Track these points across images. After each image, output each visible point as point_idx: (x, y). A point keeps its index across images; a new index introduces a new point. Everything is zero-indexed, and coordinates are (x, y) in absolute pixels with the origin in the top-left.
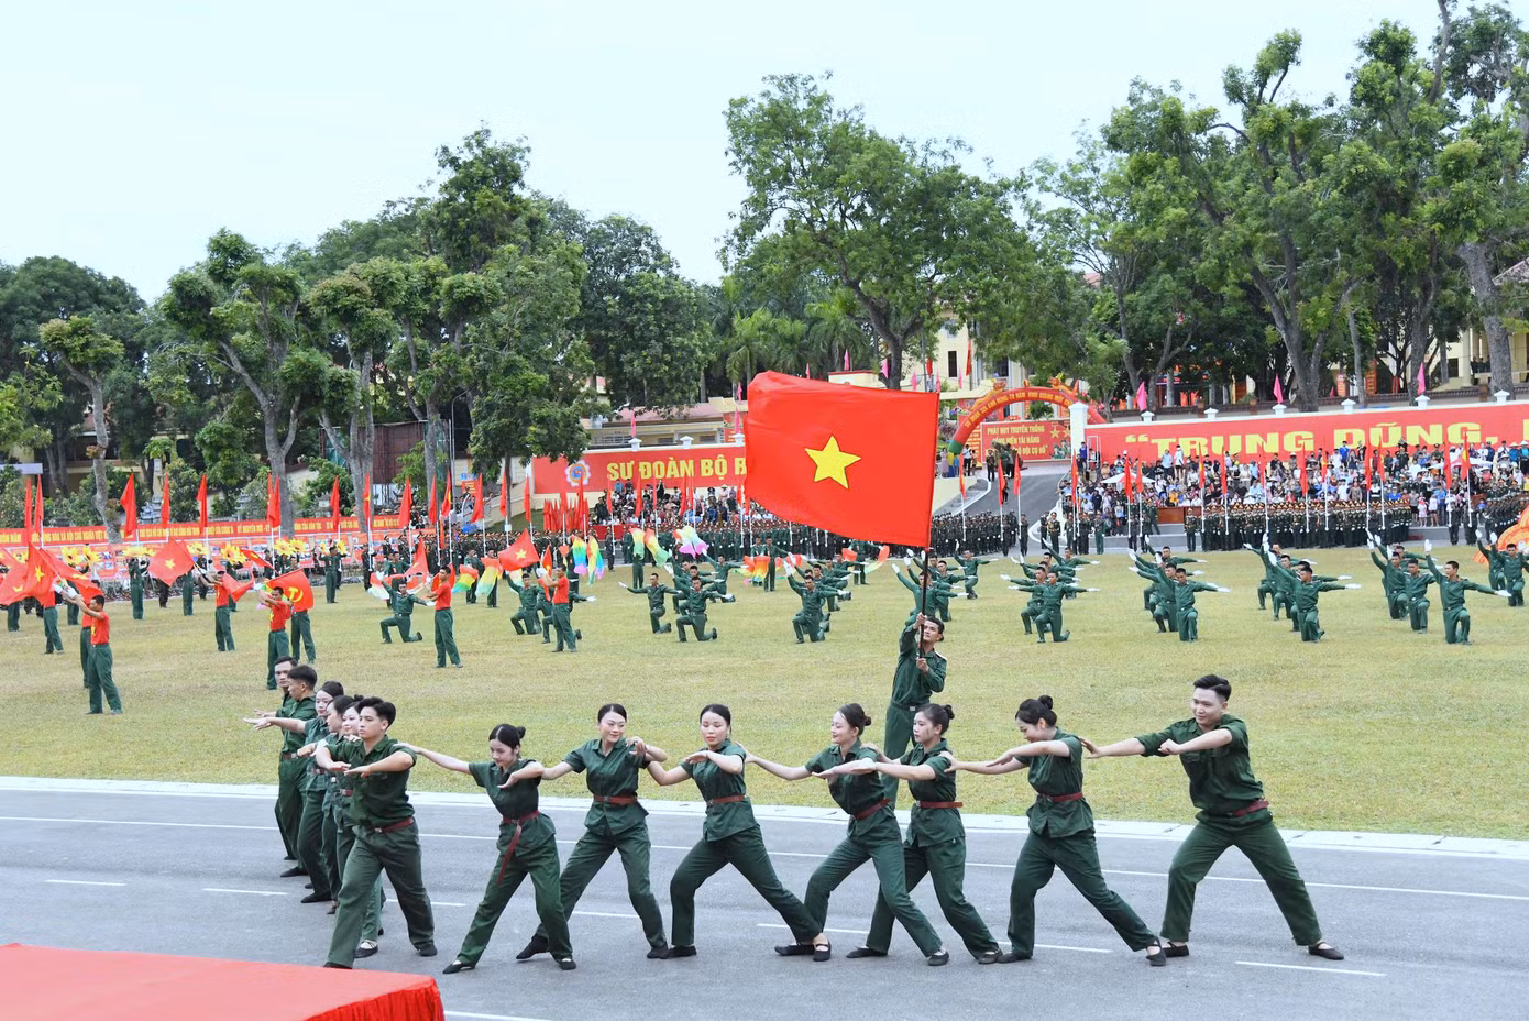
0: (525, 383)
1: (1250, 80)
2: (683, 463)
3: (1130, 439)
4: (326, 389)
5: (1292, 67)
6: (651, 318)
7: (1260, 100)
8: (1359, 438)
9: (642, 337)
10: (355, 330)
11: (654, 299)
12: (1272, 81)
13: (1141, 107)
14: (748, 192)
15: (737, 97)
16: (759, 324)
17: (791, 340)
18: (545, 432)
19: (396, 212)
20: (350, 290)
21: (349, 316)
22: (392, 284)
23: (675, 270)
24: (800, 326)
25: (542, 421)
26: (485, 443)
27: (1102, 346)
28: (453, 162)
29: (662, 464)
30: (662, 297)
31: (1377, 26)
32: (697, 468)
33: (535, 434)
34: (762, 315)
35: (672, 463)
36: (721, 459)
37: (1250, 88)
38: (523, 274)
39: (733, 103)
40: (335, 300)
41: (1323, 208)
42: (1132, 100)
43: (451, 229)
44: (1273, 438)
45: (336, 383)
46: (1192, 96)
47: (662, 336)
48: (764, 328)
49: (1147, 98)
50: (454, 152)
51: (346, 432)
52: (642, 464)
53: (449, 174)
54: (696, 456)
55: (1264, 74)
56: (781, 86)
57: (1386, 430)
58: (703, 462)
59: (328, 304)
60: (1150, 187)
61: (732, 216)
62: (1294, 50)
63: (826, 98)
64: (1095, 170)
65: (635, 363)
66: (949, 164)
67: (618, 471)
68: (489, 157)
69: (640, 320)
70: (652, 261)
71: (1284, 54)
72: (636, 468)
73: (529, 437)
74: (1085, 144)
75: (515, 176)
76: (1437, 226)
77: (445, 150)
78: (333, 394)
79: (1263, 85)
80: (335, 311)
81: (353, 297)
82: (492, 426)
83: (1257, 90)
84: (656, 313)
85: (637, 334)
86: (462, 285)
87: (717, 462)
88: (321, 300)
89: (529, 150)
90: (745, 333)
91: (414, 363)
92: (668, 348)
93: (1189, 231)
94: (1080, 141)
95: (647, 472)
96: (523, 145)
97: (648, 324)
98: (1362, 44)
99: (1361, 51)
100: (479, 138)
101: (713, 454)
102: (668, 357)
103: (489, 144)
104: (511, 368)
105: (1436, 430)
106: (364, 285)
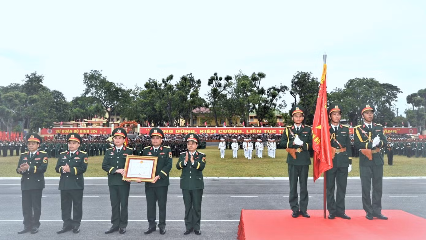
0: (43, 115)
1: (166, 81)
2: (70, 130)
3: (147, 130)
4: (5, 113)
5: (172, 79)
6: (62, 107)
7: (167, 84)
8: (179, 131)
9: (60, 110)
10: (11, 103)
11: (62, 104)
12: (169, 81)
13: (150, 82)
14: (87, 87)
15: (86, 72)
16: (77, 110)
17: (83, 113)
18: (47, 124)
19: (13, 85)
20: (10, 96)
21: (10, 101)
22: (19, 96)
23: (65, 100)
24: (84, 111)
25: (46, 122)
26: (34, 125)
27: (142, 116)
28: (29, 77)
29: (66, 130)
30: (64, 104)
31: (183, 76)
32: (73, 131)
33: (45, 124)
34: (78, 109)
35: (68, 130)
36: (78, 130)
37: (166, 82)
38: (44, 97)
39: (85, 73)
40: (7, 97)
41: (177, 99)
42: (149, 81)
43: (27, 88)
44: (167, 131)
45: (8, 112)
46: (158, 82)
47: (63, 110)
48: (78, 111)
49: (151, 81)
50: (29, 75)
51: (7, 121)
52: (62, 130)
53: (28, 79)
54: (73, 129)
55: (168, 80)
56: (94, 72)
57: (183, 130)
58: (74, 130)
59: (6, 98)
60: (153, 93)
61: (84, 91)
62: (172, 77)
63: (101, 74)
64: (138, 91)
65: (58, 114)
66: (120, 87)
67: (58, 131)
68: (35, 77)
69: (59, 107)
70: (61, 98)
71: (171, 77)
72: (61, 131)
73: (44, 124)
74: (137, 87)
75: (41, 81)
76: (191, 103)
77: (27, 75)
78: (7, 114)
79: (167, 81)
80: (7, 100)
81: (11, 97)
82: (36, 122)
83: (167, 82)
84: (63, 106)
85: (59, 109)
86: (33, 97)
87: (77, 131)
88: (5, 97)
89: (44, 77)
90: (75, 111)
91: (21, 110)
92: (64, 112)
93: (152, 101)
94: (136, 87)
95: (63, 131)
96: (43, 76)
97: (61, 108)
98: (181, 78)
99: (180, 79)
100: (34, 74)
101: (76, 129)
102: (64, 114)
103: (36, 75)
104: (41, 112)
105: (189, 131)
106: (14, 96)
